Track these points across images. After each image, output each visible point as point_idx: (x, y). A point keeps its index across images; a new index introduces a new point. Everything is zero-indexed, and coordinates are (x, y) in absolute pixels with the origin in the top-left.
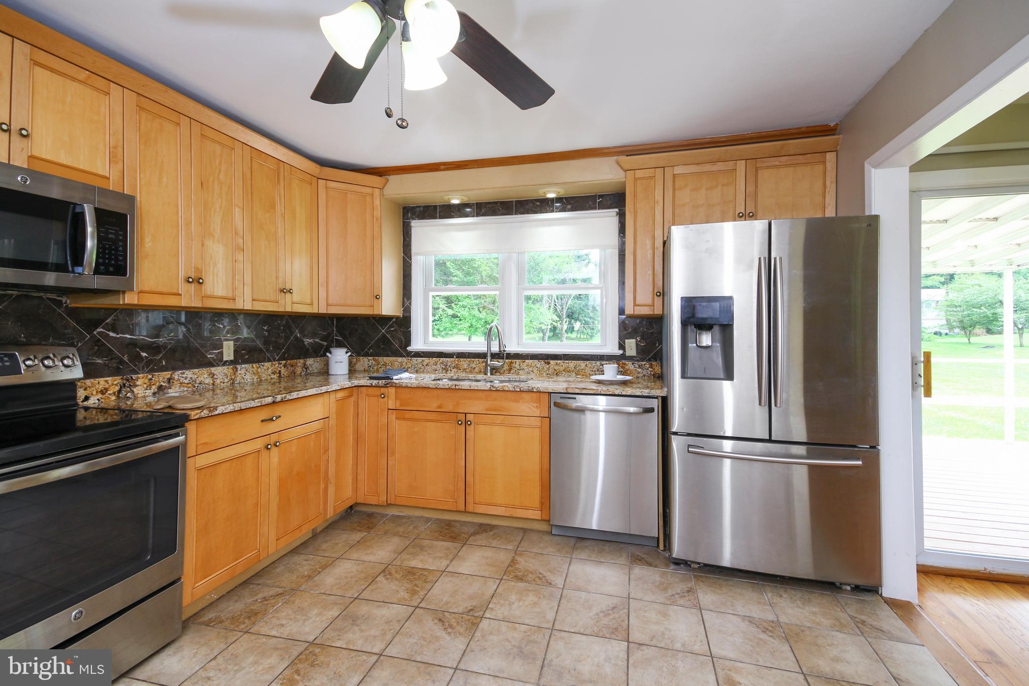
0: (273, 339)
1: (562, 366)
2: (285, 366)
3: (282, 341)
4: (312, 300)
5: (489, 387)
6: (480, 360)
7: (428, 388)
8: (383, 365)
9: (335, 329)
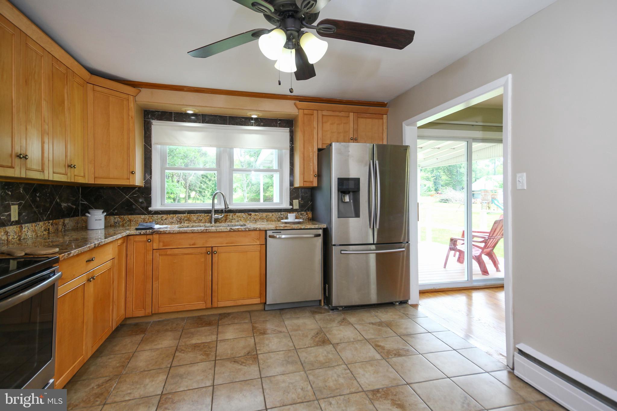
0: (43, 203)
1: (259, 216)
2: (52, 224)
3: (48, 205)
4: (84, 174)
5: (229, 229)
6: (205, 214)
7: (187, 233)
8: (127, 221)
9: (80, 196)
